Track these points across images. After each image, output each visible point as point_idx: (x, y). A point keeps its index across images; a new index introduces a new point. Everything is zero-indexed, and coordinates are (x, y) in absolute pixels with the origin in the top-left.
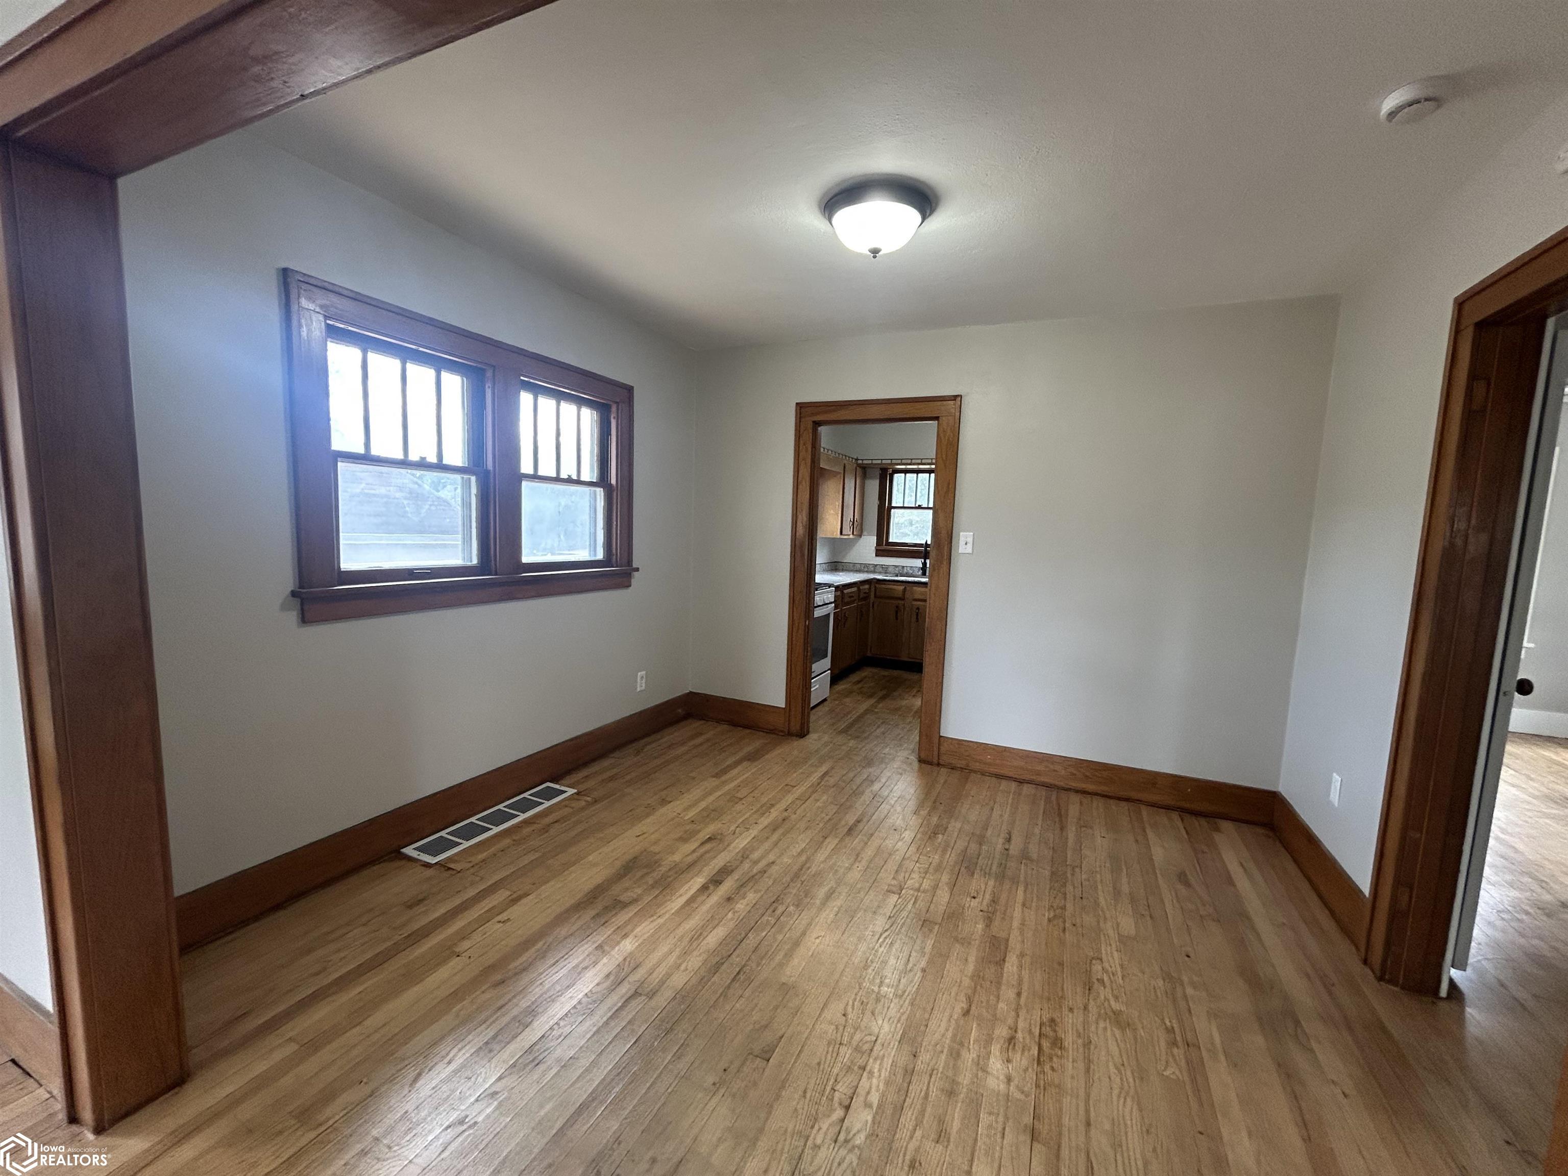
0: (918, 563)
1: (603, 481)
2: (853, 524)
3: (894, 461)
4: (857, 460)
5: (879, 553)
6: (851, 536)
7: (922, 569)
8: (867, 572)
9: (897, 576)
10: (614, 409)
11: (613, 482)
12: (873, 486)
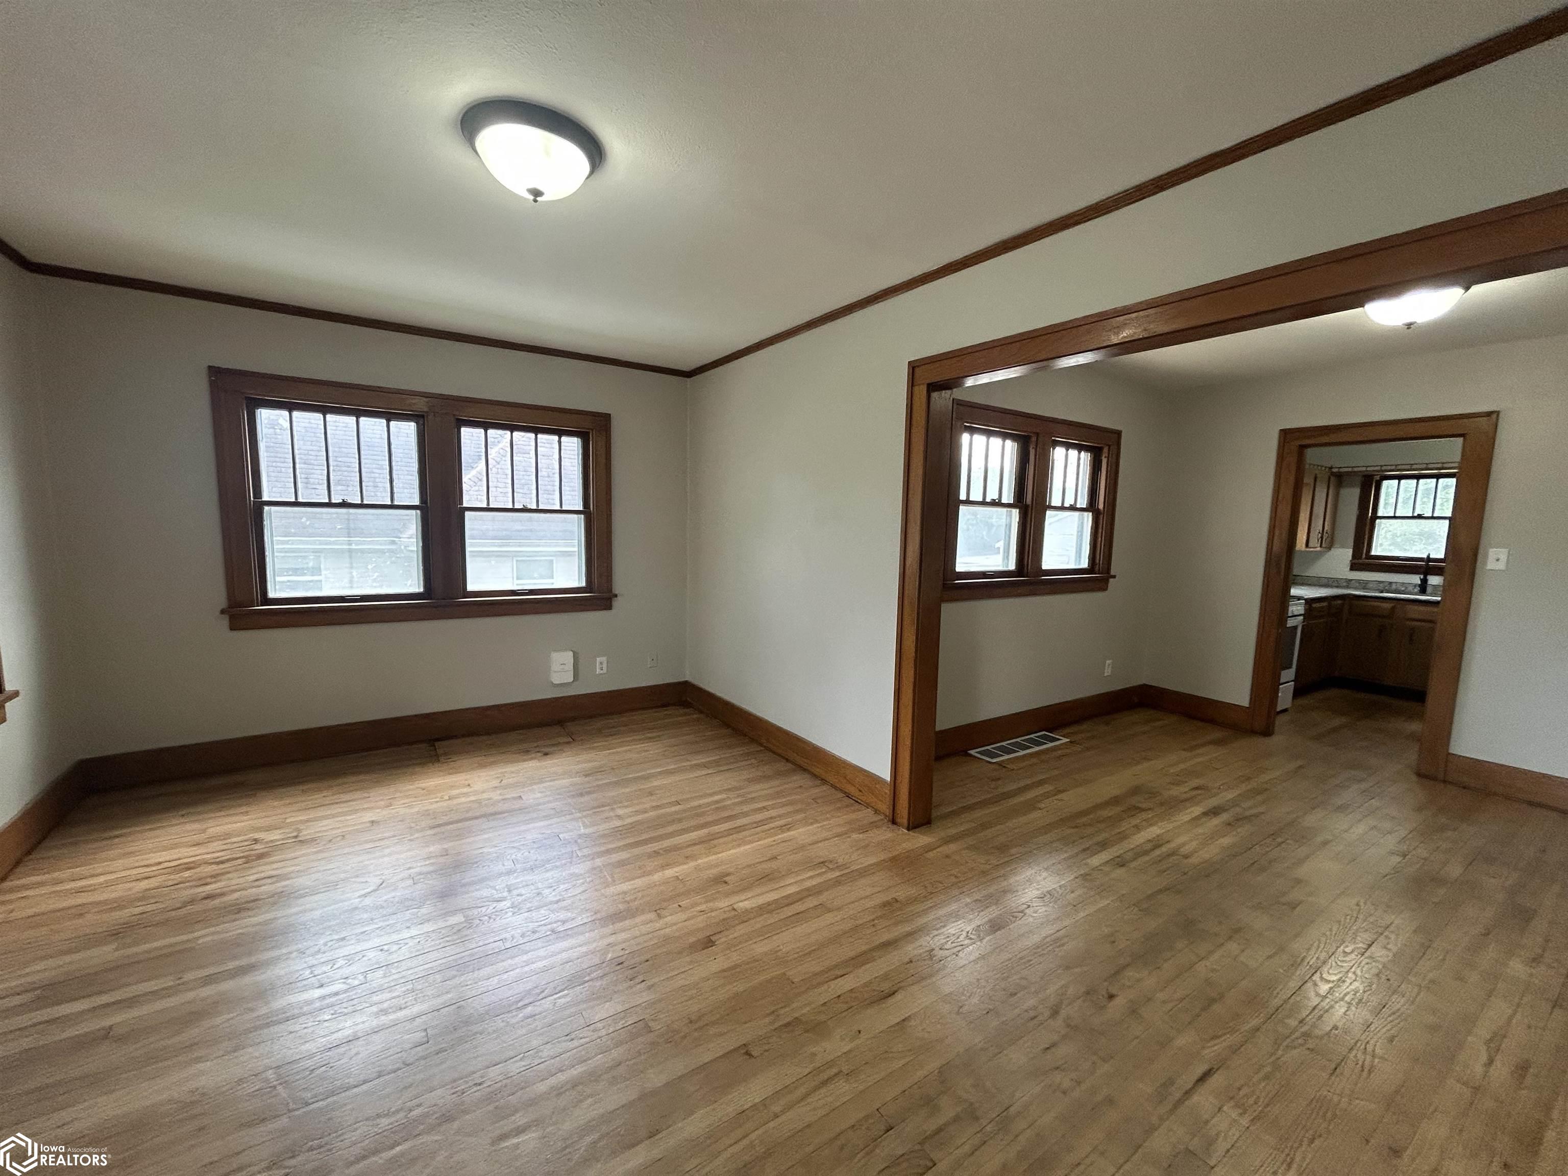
0: (1416, 579)
1: (1092, 506)
2: (1322, 538)
3: (1384, 468)
4: (1331, 468)
5: (1354, 567)
6: (1319, 549)
7: (1420, 586)
8: (1337, 587)
9: (1382, 592)
10: (1106, 450)
11: (1101, 506)
12: (1351, 495)
